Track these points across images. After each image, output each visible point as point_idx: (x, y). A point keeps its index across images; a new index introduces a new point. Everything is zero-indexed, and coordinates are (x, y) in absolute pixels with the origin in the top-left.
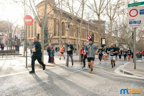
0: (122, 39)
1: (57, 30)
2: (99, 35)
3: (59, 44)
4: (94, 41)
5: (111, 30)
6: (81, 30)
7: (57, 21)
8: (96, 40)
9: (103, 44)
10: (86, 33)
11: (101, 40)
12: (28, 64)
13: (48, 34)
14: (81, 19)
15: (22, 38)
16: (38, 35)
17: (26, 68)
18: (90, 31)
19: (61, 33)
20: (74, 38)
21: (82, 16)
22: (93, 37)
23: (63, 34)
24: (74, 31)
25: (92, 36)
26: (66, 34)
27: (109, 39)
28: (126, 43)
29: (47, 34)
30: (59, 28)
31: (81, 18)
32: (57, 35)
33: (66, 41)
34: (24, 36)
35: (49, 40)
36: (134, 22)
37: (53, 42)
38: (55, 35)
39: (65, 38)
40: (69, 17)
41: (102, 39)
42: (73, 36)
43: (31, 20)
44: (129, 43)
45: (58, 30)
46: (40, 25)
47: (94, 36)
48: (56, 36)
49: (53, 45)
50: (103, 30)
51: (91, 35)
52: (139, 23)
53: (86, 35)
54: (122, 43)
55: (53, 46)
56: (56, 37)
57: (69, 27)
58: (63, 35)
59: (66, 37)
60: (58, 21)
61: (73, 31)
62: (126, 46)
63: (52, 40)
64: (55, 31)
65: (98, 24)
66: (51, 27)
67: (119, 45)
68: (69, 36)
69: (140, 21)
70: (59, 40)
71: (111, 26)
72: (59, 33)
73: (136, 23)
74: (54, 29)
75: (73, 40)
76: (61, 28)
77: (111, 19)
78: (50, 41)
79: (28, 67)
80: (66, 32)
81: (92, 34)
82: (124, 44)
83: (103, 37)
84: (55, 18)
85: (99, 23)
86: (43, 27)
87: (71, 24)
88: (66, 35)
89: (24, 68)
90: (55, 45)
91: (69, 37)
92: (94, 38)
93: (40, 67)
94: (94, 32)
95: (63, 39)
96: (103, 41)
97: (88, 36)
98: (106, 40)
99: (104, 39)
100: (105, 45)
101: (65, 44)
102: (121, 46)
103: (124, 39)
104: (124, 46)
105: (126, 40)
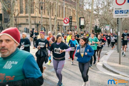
0: (105, 19)
2: (77, 14)
3: (27, 24)
9: (81, 25)
10: (61, 11)
20: (46, 17)
23: (32, 11)
24: (46, 9)
25: (70, 19)
28: (109, 23)
32: (24, 13)
33: (36, 21)
36: (120, 11)
38: (21, 12)
39: (34, 16)
41: (80, 18)
44: (112, 23)
45: (26, 6)
48: (23, 13)
49: (20, 25)
52: (126, 13)
53: (61, 13)
54: (104, 24)
56: (23, 15)
58: (31, 13)
59: (36, 16)
62: (108, 27)
63: (17, 18)
64: (21, 7)
67: (100, 25)
69: (128, 11)
70: (27, 19)
72: (26, 10)
73: (123, 13)
75: (45, 19)
88: (36, 14)
90: (22, 25)
95: (32, 18)
96: (81, 21)
97: (65, 19)
98: (85, 20)
99: (82, 19)
100: (84, 25)
101: (35, 24)
102: (103, 26)
103: (107, 19)
104: (107, 27)
105: (108, 19)
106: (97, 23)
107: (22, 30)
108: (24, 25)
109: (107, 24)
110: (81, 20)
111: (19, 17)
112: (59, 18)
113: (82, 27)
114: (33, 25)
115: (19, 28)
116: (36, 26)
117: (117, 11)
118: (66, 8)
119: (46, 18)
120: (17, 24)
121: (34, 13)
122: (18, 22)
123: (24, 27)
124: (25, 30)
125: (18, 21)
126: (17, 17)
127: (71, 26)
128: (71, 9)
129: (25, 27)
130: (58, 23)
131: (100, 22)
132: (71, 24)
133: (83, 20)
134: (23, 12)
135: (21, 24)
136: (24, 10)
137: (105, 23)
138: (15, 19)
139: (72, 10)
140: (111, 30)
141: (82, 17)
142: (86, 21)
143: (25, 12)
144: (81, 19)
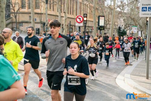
0: (131, 18)
6: (66, 10)
9: (100, 25)
13: (11, 6)
20: (55, 14)
23: (37, 6)
24: (55, 3)
25: (84, 17)
26: (42, 8)
28: (137, 23)
29: (9, 6)
32: (26, 8)
33: (42, 19)
35: (14, 14)
36: (149, 8)
37: (20, 18)
38: (23, 6)
39: (40, 12)
41: (99, 16)
42: (53, 11)
44: (141, 24)
48: (25, 8)
49: (21, 24)
51: (82, 15)
54: (130, 25)
55: (21, 26)
56: (26, 10)
58: (36, 8)
59: (42, 12)
62: (136, 29)
63: (18, 15)
67: (125, 26)
70: (30, 16)
72: (29, 4)
78: (16, 17)
82: (133, 25)
90: (24, 24)
92: (86, 21)
95: (37, 14)
97: (77, 17)
98: (105, 19)
99: (102, 17)
100: (104, 26)
101: (41, 23)
102: (129, 28)
103: (134, 18)
104: (134, 29)
105: (136, 19)
106: (121, 23)
107: (24, 30)
108: (27, 24)
109: (134, 25)
110: (101, 19)
111: (19, 13)
112: (73, 15)
113: (102, 28)
114: (38, 24)
115: (20, 27)
116: (42, 25)
117: (145, 7)
118: (82, 2)
119: (55, 16)
120: (17, 21)
121: (39, 8)
122: (19, 20)
123: (26, 27)
125: (19, 18)
126: (17, 13)
127: (85, 27)
128: (87, 5)
130: (70, 22)
131: (126, 22)
132: (86, 24)
133: (103, 19)
134: (25, 7)
135: (22, 22)
136: (26, 3)
137: (132, 24)
138: (14, 16)
139: (90, 6)
140: (140, 32)
141: (102, 15)
142: (106, 21)
143: (28, 6)
144: (100, 17)
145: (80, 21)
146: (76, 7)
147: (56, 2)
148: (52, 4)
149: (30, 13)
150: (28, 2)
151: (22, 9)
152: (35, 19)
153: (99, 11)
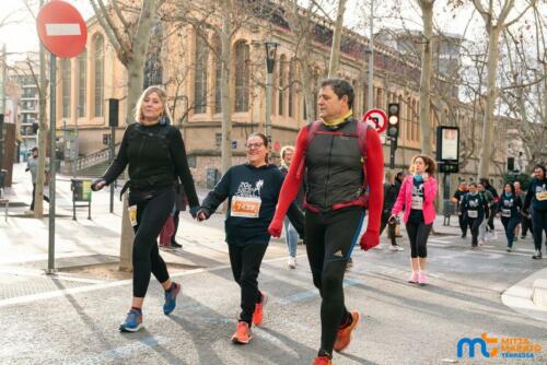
1: (210, 81)
2: (423, 110)
3: (219, 155)
4: (400, 143)
5: (491, 84)
7: (211, 33)
8: (411, 136)
9: (444, 157)
11: (433, 138)
12: (56, 256)
14: (333, 28)
15: (25, 121)
16: (114, 104)
17: (49, 274)
18: (379, 90)
19: (232, 95)
21: (342, 9)
22: (393, 120)
23: (241, 104)
24: (297, 86)
25: (391, 115)
26: (257, 103)
27: (477, 130)
30: (218, 74)
31: (334, 19)
32: (208, 109)
34: (37, 110)
37: (189, 141)
38: (198, 106)
39: (249, 122)
40: (275, 15)
41: (440, 129)
42: (290, 115)
43: (74, 29)
45: (217, 84)
46: (125, 54)
47: (397, 114)
48: (205, 112)
50: (446, 86)
51: (384, 109)
55: (191, 165)
56: (206, 116)
57: (271, 70)
58: (238, 109)
59: (257, 121)
60: (216, 37)
61: (290, 86)
64: (197, 87)
65: (423, 54)
66: (182, 67)
68: (273, 112)
70: (219, 135)
71: (491, 65)
72: (217, 102)
74: (197, 77)
76: (232, 69)
77: (494, 26)
79: (60, 270)
80: (257, 90)
81: (390, 105)
83: (447, 122)
84: (199, 17)
85: (427, 50)
86: (137, 67)
87: (284, 50)
88: (257, 111)
89: (39, 273)
90: (198, 159)
91: (271, 118)
92: (397, 126)
93: (122, 269)
94: (401, 92)
95: (240, 129)
96: (445, 142)
97: (368, 115)
98: (463, 138)
99: (450, 131)
100: (457, 161)
107: (199, 178)
108: (208, 159)
110: (446, 138)
113: (449, 165)
118: (382, 88)
121: (247, 110)
123: (207, 167)
124: (209, 180)
127: (394, 146)
128: (400, 95)
129: (211, 166)
133: (453, 138)
134: (205, 105)
135: (196, 154)
136: (208, 95)
139: (409, 98)
141: (449, 125)
142: (464, 144)
143: (214, 105)
144: (444, 131)
145: (377, 126)
146: (362, 103)
147: (300, 83)
148: (288, 90)
149: (220, 126)
150: (214, 91)
151: (196, 113)
152: (235, 143)
153: (439, 114)
